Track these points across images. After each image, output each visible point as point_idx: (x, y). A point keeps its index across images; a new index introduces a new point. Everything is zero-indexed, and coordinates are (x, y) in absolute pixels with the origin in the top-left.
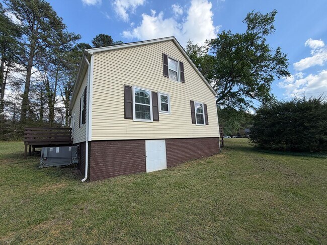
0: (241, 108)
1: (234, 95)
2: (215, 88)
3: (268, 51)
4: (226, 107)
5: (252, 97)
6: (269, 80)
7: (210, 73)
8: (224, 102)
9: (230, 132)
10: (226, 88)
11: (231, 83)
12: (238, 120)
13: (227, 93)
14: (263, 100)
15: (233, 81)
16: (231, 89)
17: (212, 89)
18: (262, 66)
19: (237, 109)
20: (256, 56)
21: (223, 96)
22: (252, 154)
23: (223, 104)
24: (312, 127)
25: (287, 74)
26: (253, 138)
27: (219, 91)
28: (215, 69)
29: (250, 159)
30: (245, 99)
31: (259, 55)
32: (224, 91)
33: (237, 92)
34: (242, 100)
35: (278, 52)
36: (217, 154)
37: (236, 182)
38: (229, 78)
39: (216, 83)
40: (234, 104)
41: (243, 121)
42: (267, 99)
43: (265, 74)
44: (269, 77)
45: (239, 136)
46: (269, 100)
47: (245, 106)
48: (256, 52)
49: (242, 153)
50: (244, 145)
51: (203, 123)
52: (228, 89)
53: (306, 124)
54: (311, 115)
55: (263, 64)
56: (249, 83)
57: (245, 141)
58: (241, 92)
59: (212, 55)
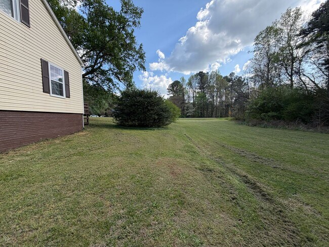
0: (109, 88)
1: (103, 73)
2: (84, 58)
3: (135, 43)
4: (95, 83)
5: (119, 80)
6: (132, 69)
7: (78, 37)
8: (93, 77)
9: (98, 112)
10: (96, 63)
11: (102, 59)
12: (106, 99)
13: (97, 69)
14: (127, 84)
15: (104, 58)
16: (101, 65)
17: (79, 59)
18: (129, 54)
19: (106, 88)
20: (125, 42)
21: (92, 71)
22: (114, 130)
23: (91, 79)
24: (152, 110)
25: (144, 69)
26: (116, 116)
27: (88, 64)
28: (85, 35)
29: (111, 134)
30: (113, 80)
31: (128, 42)
32: (94, 66)
33: (107, 71)
34: (110, 80)
35: (141, 48)
36: (79, 131)
37: (94, 155)
38: (100, 53)
39: (85, 52)
40: (103, 82)
41: (110, 101)
42: (130, 85)
43: (130, 62)
44: (133, 66)
45: (106, 115)
46: (131, 86)
47: (113, 87)
48: (126, 38)
49: (105, 130)
50: (109, 123)
51: (62, 94)
52: (99, 65)
53: (149, 108)
54: (152, 101)
55: (130, 52)
56: (118, 66)
57: (110, 120)
58: (111, 72)
59: (81, 14)
